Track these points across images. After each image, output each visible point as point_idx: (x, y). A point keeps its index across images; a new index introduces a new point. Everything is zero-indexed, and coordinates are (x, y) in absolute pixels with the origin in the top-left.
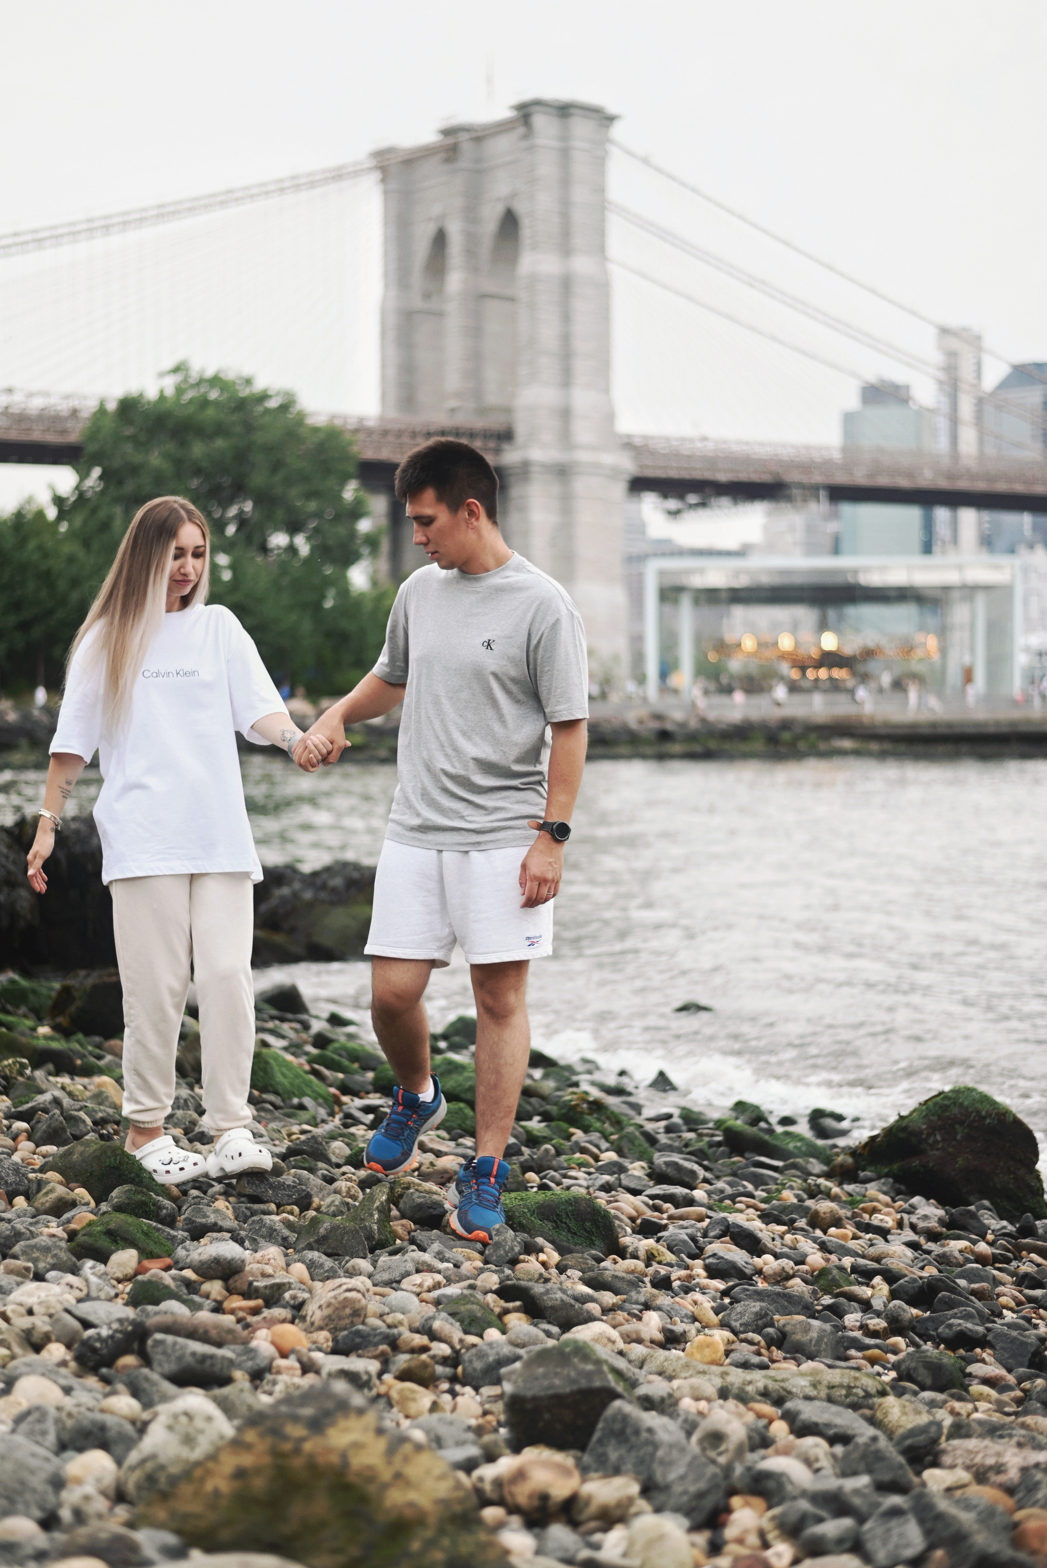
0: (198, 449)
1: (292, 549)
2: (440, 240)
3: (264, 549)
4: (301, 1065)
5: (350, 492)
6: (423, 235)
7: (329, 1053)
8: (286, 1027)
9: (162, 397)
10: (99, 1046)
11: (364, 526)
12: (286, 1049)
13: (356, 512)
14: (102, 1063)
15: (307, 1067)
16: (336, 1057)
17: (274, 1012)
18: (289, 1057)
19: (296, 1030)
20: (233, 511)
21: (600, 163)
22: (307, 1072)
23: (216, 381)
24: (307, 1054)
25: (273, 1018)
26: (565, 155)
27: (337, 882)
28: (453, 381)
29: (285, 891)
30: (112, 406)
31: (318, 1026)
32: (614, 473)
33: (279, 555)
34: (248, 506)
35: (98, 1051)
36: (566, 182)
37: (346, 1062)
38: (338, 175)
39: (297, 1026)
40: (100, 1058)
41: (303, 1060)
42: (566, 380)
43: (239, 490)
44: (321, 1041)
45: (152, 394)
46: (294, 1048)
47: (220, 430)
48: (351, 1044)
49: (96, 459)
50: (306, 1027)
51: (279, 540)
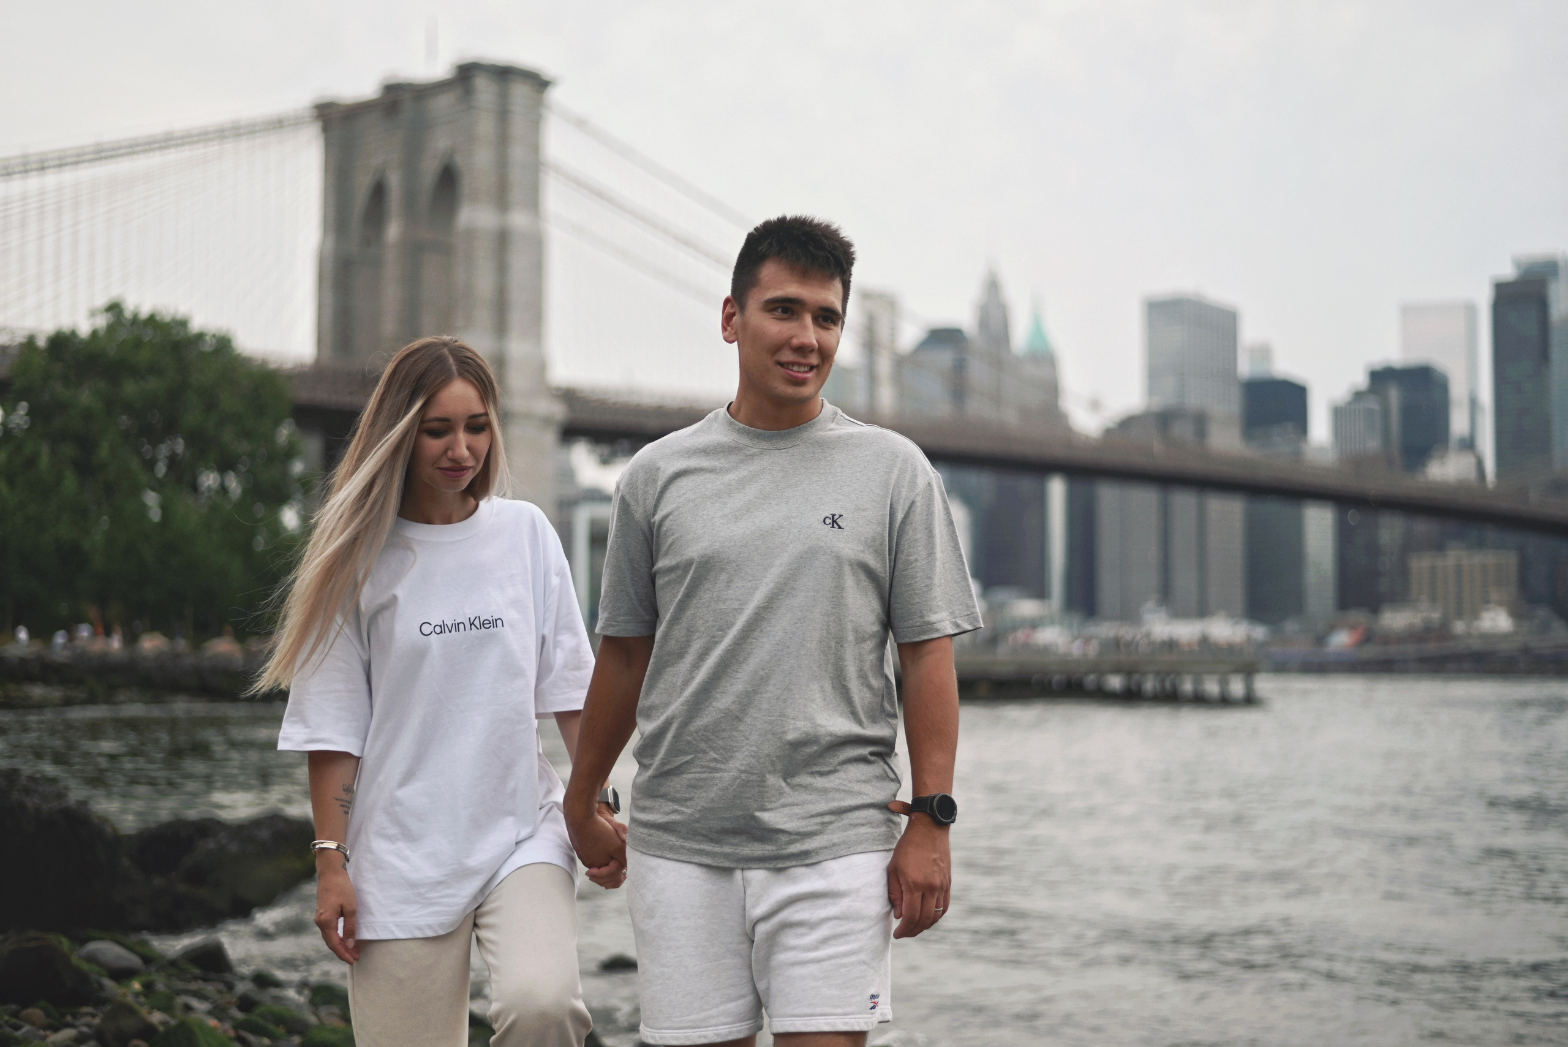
0: (130, 388)
1: (223, 489)
2: (379, 191)
3: (194, 488)
4: (225, 1032)
5: (285, 433)
6: (363, 184)
7: (254, 1017)
8: (210, 988)
9: (94, 334)
10: (15, 1015)
11: (298, 467)
12: (210, 1013)
13: (290, 453)
14: (18, 1034)
15: (232, 1033)
16: (261, 1021)
17: (196, 971)
18: (212, 1022)
19: (220, 992)
20: (163, 450)
21: (535, 123)
22: (231, 1039)
23: (152, 321)
24: (232, 1018)
25: (196, 978)
26: (503, 115)
27: (264, 834)
28: (389, 326)
29: (211, 844)
30: (41, 343)
31: (242, 988)
32: (546, 421)
33: (210, 498)
34: (180, 446)
35: (14, 1020)
36: (503, 140)
37: (271, 1027)
38: (278, 125)
39: (221, 986)
40: (17, 1028)
41: (227, 1026)
42: (501, 327)
43: (170, 429)
44: (246, 1004)
45: (84, 329)
46: (218, 1012)
47: (154, 370)
48: (277, 1008)
49: (22, 396)
50: (230, 987)
51: (209, 480)
